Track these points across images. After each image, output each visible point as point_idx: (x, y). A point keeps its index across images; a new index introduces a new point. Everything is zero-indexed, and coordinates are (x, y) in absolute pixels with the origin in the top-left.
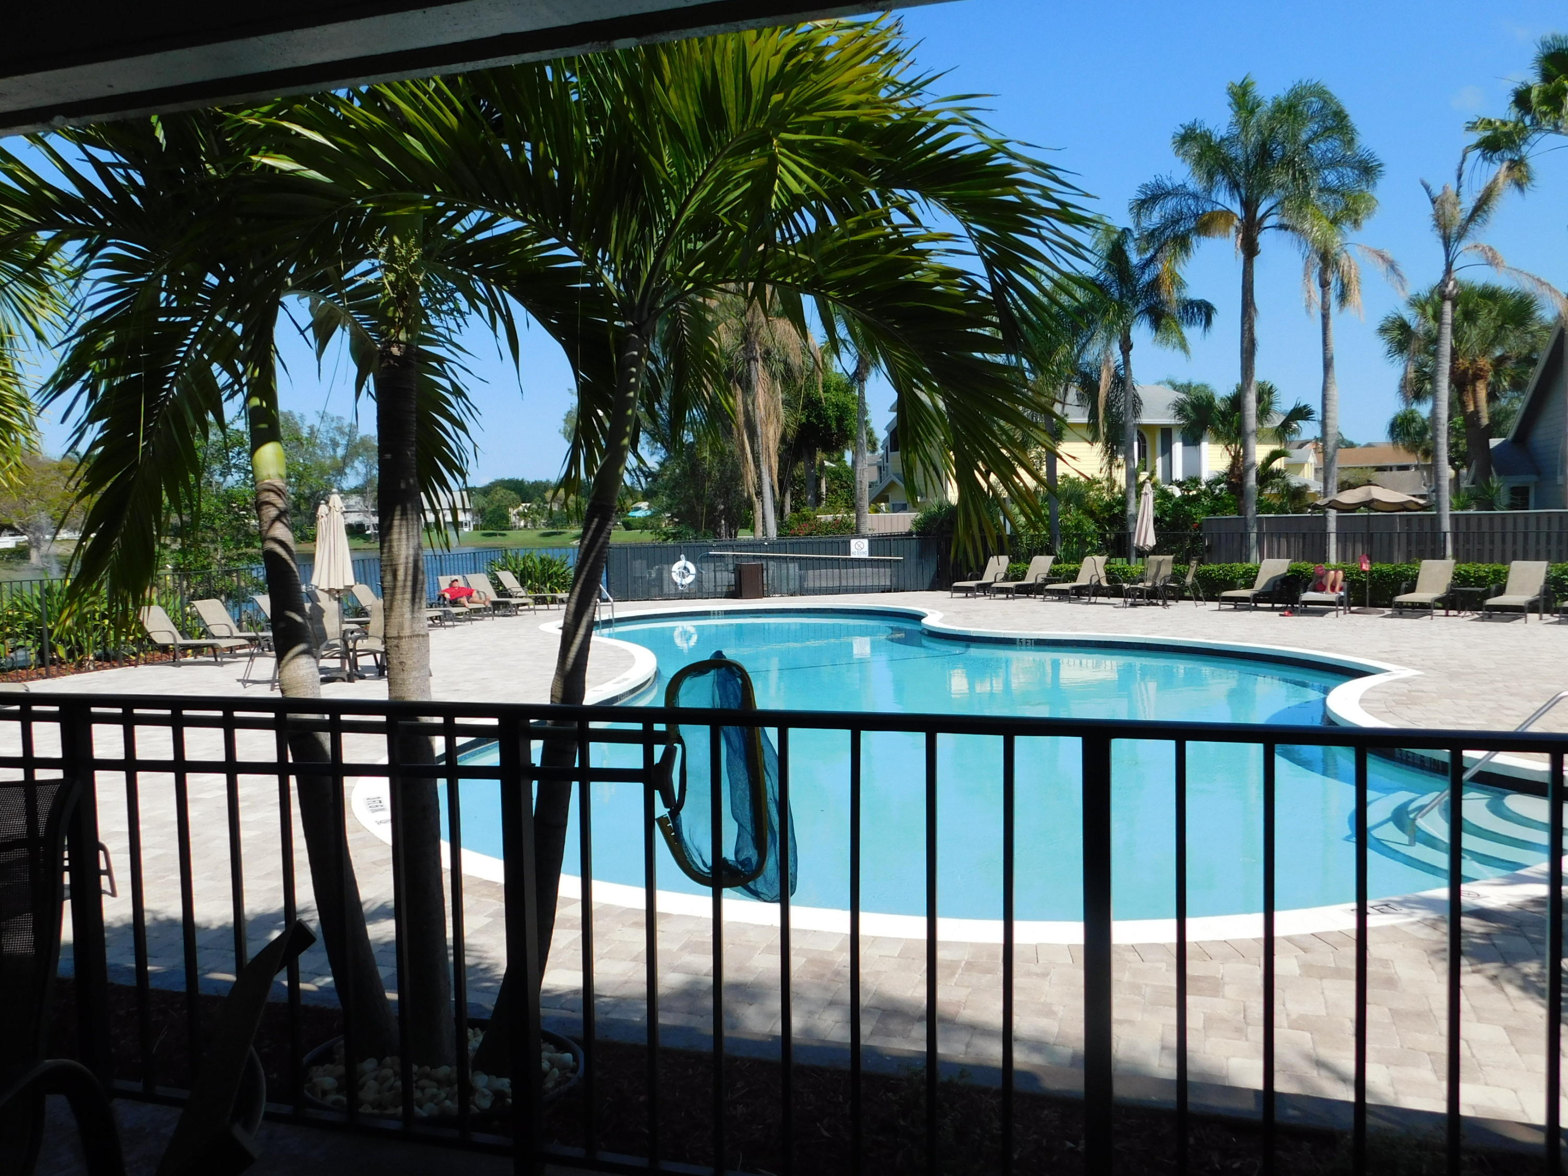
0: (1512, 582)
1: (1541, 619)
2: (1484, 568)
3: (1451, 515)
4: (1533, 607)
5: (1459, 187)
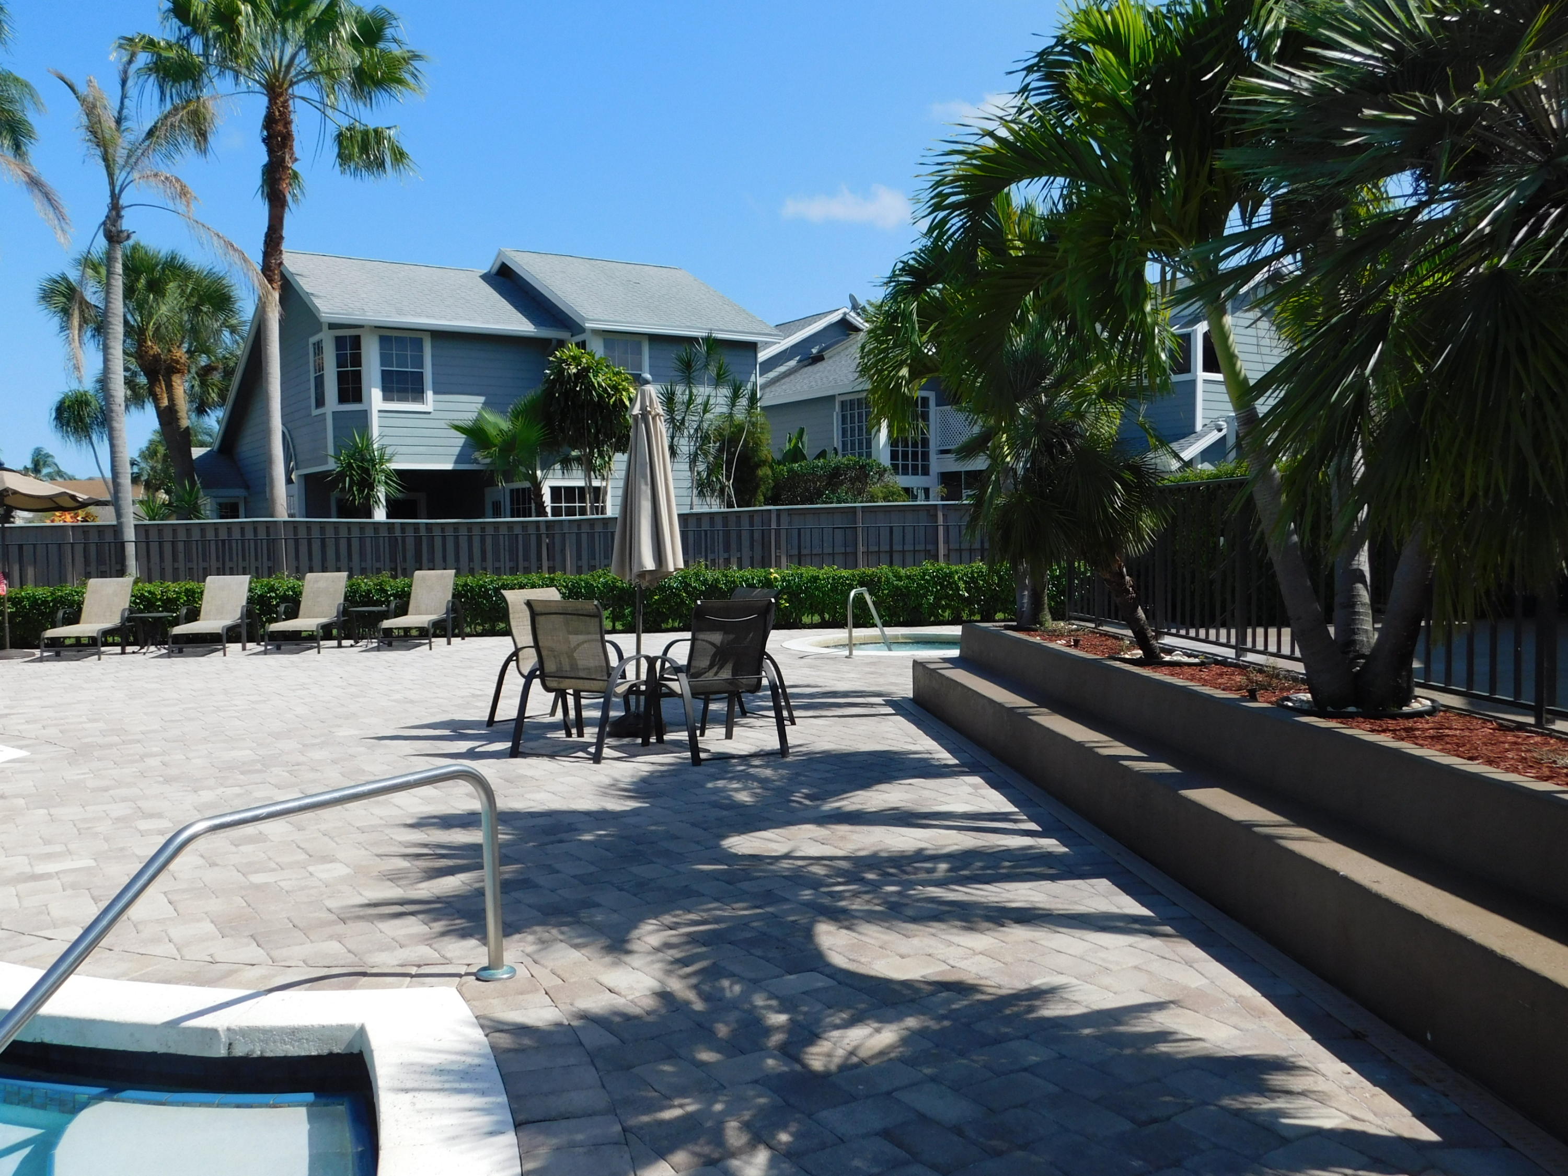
0: (207, 605)
1: (244, 649)
2: (173, 588)
3: (136, 526)
4: (232, 635)
5: (124, 97)
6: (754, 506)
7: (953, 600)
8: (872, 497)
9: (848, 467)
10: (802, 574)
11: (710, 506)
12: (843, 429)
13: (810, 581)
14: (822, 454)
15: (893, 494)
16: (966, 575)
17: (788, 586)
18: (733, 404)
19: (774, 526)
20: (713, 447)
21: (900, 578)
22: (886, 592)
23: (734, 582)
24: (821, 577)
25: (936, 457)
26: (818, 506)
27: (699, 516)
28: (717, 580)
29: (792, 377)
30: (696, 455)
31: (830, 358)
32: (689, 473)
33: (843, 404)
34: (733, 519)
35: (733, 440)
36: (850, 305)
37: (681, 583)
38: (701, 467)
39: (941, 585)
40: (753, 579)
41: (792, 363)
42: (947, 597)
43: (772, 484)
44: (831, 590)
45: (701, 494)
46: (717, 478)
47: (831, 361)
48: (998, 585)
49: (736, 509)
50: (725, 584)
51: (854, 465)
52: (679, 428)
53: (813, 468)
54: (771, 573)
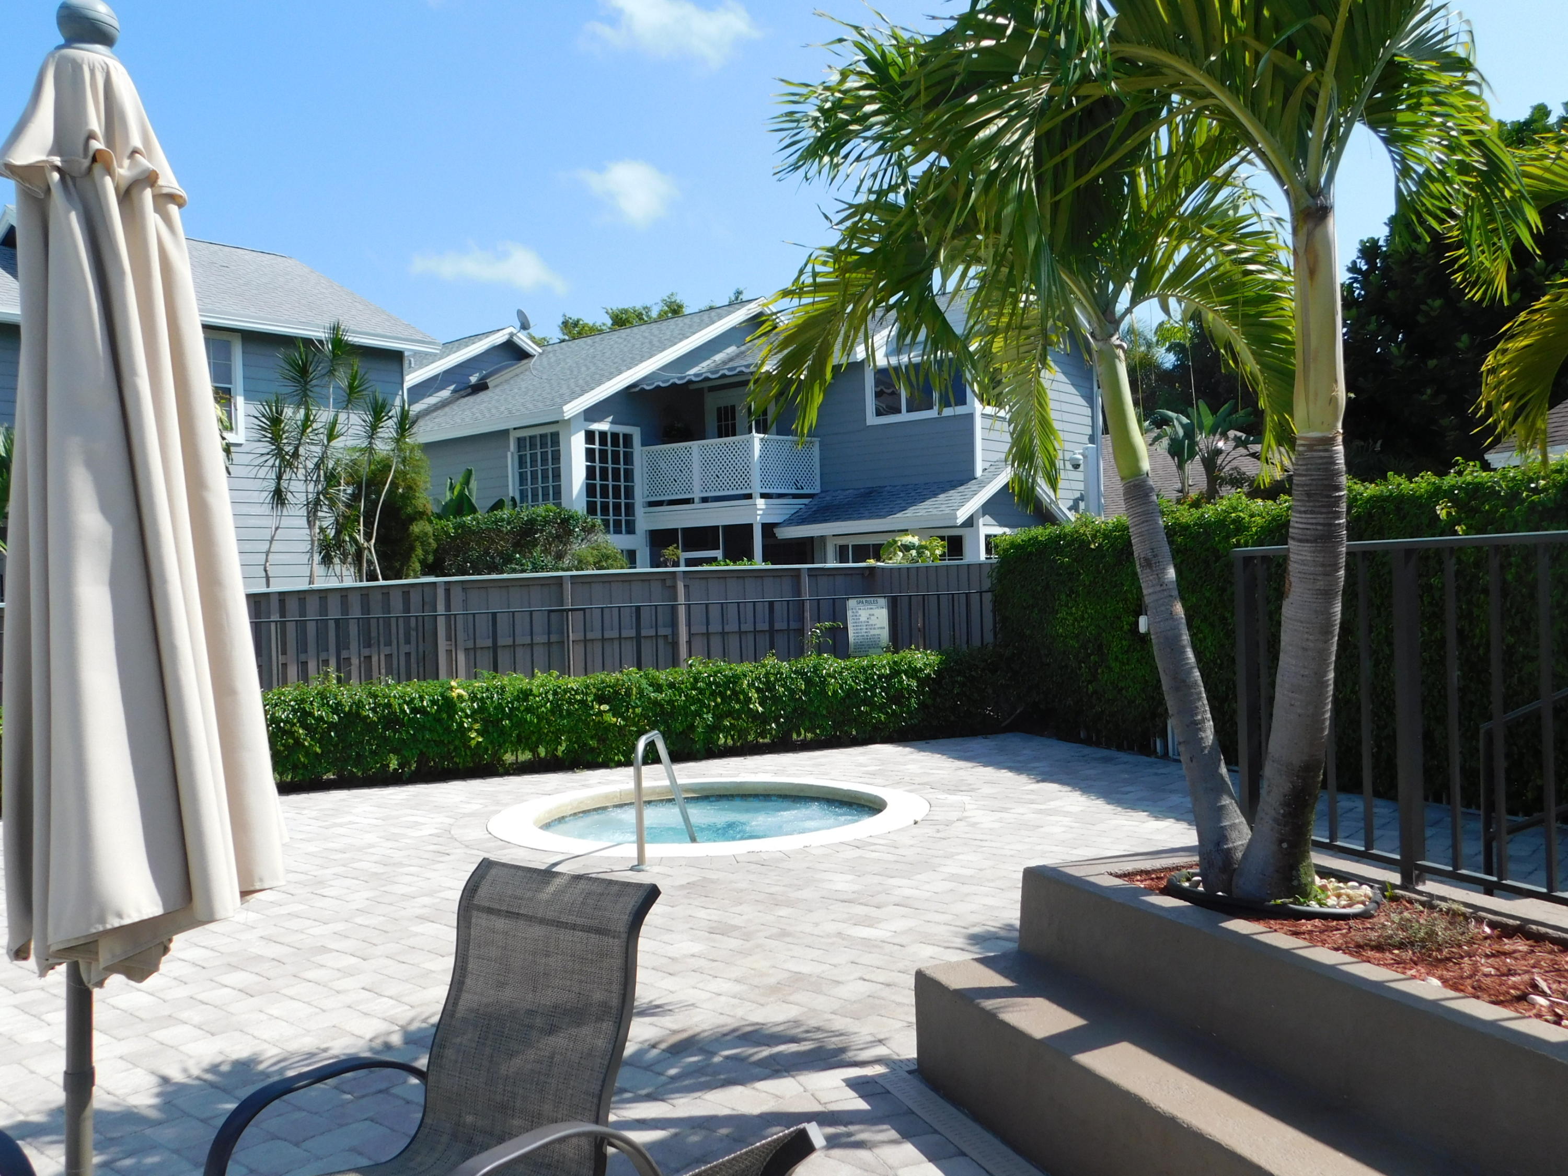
6: (407, 577)
7: (740, 718)
8: (580, 561)
9: (546, 521)
10: (503, 688)
11: (341, 578)
12: (521, 474)
13: (517, 699)
14: (499, 505)
15: (607, 557)
16: (758, 678)
17: (482, 709)
18: (372, 435)
19: (441, 609)
20: (345, 491)
21: (658, 688)
22: (638, 711)
23: (389, 705)
24: (535, 691)
25: (643, 510)
26: (505, 576)
27: (324, 594)
28: (359, 704)
29: (447, 409)
30: (317, 502)
31: (496, 386)
32: (308, 531)
33: (520, 441)
34: (377, 597)
35: (374, 482)
36: (518, 325)
37: (294, 711)
38: (327, 519)
39: (722, 695)
40: (422, 698)
41: (445, 393)
42: (730, 713)
43: (434, 545)
44: (552, 711)
45: (327, 560)
46: (351, 537)
47: (498, 390)
48: (805, 693)
49: (381, 582)
50: (374, 710)
51: (555, 518)
52: (290, 465)
53: (495, 522)
54: (451, 688)
